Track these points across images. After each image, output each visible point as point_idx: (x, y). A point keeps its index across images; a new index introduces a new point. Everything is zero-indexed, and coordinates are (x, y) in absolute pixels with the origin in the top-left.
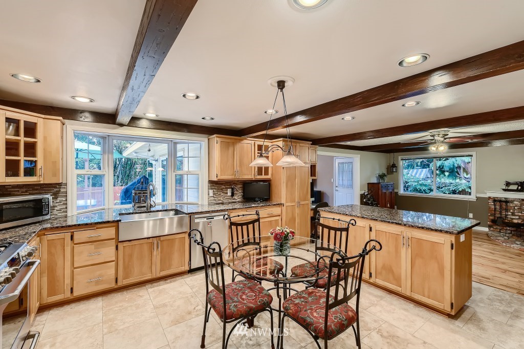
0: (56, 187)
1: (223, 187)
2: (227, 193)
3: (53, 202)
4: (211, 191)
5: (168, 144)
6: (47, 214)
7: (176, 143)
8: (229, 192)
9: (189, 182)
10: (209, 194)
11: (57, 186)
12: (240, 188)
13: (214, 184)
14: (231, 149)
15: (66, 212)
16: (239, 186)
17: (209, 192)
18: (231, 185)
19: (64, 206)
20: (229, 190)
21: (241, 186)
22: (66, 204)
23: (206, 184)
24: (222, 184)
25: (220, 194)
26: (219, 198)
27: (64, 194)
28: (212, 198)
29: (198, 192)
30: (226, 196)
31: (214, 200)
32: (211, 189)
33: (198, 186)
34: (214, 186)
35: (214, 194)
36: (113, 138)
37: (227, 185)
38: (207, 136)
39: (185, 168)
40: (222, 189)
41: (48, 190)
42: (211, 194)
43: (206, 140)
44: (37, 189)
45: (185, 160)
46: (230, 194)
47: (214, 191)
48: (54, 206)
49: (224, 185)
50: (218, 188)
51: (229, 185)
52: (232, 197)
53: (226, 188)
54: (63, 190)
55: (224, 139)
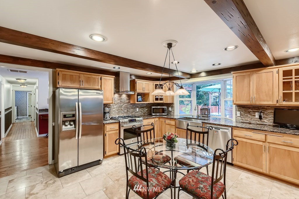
1: (250, 110)
2: (255, 116)
6: (166, 113)
8: (257, 115)
12: (271, 112)
13: (241, 107)
14: (246, 81)
15: (174, 113)
18: (259, 109)
20: (256, 113)
24: (249, 108)
25: (247, 116)
26: (247, 119)
28: (240, 118)
30: (254, 118)
31: (242, 119)
32: (239, 111)
34: (241, 109)
35: (241, 115)
37: (255, 109)
40: (249, 112)
41: (170, 105)
42: (239, 115)
46: (258, 117)
47: (241, 113)
48: (172, 111)
49: (252, 109)
50: (245, 111)
51: (257, 110)
52: (259, 120)
53: (253, 112)
54: (173, 106)
55: (239, 74)
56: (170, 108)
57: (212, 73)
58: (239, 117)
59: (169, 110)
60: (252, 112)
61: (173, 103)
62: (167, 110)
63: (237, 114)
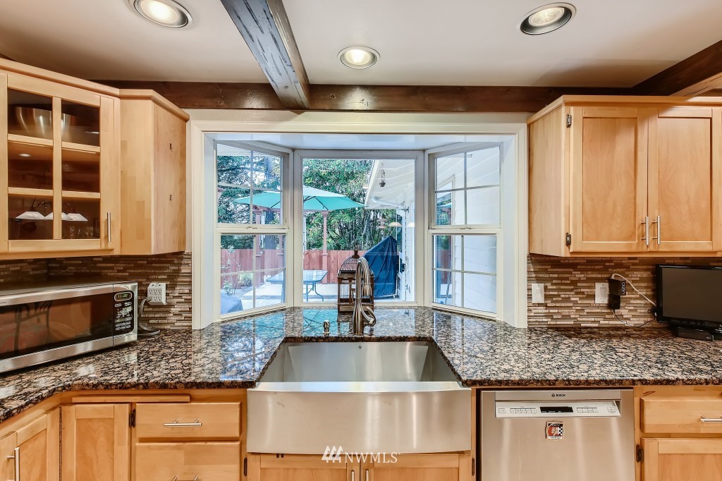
0: (171, 262)
1: (579, 275)
2: (593, 297)
3: (167, 295)
4: (537, 289)
5: (416, 159)
6: (127, 331)
7: (433, 158)
8: (601, 294)
9: (467, 254)
10: (530, 297)
11: (176, 261)
12: (642, 280)
13: (547, 266)
14: (624, 142)
15: (190, 319)
16: (638, 275)
17: (529, 290)
18: (606, 269)
19: (186, 307)
20: (598, 286)
21: (645, 274)
22: (189, 301)
23: (521, 266)
24: (575, 267)
25: (567, 300)
26: (566, 312)
27: (187, 279)
28: (542, 310)
29: (494, 283)
30: (589, 306)
31: (549, 316)
32: (539, 280)
33: (494, 266)
34: (546, 271)
35: (546, 297)
36: (302, 153)
37: (593, 270)
38: (523, 115)
39: (458, 220)
40: (574, 283)
41: (160, 268)
42: (538, 297)
43: (523, 128)
44: (141, 266)
45: (458, 197)
46: (605, 301)
47: (546, 288)
48: (170, 305)
49: (582, 271)
50: (561, 279)
51: (599, 271)
52: (609, 311)
53: (589, 280)
54: (184, 270)
55: (595, 108)
56: (153, 286)
57: (430, 100)
58: (539, 305)
59: (146, 303)
60: (583, 282)
61: (181, 253)
62: (140, 302)
63: (533, 293)
